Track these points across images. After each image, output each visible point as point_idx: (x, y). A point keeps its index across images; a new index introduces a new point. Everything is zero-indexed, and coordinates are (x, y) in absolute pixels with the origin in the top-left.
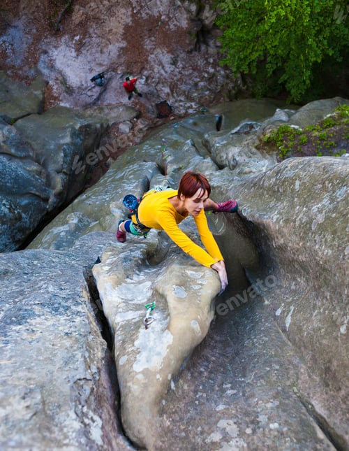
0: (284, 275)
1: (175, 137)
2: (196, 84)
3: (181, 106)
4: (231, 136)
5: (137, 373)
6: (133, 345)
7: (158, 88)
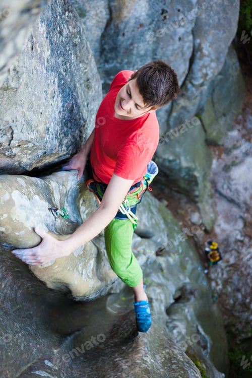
0: (84, 372)
1: (189, 267)
2: (238, 290)
3: (218, 275)
4: (195, 325)
5: (10, 193)
6: (35, 194)
7: (233, 252)
